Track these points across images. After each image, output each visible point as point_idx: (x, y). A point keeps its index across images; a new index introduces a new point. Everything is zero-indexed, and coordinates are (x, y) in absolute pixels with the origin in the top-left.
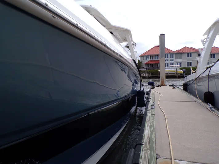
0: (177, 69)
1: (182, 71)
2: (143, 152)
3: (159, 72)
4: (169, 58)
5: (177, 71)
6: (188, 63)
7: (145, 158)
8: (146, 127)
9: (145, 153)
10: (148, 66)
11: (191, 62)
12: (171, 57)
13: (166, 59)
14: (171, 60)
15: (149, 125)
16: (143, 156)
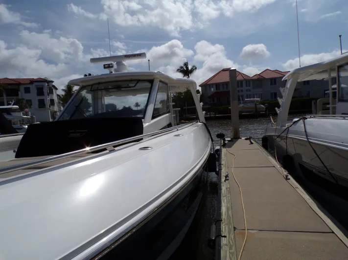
0: (256, 104)
1: (263, 106)
2: (223, 227)
3: (230, 109)
4: (244, 88)
5: (256, 107)
6: (271, 94)
7: (225, 230)
8: (223, 204)
9: (225, 227)
10: (213, 101)
11: (275, 91)
12: (247, 86)
13: (240, 89)
14: (247, 91)
15: (225, 201)
16: (224, 230)
